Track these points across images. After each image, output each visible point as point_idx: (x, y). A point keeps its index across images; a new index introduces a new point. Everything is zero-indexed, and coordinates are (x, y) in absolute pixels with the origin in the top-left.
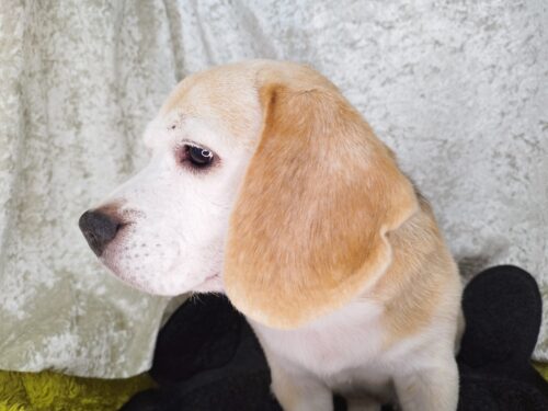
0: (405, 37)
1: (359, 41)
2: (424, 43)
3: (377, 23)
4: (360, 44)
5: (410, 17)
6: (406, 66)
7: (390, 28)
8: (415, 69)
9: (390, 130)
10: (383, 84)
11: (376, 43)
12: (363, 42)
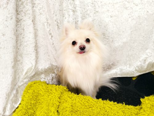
0: (140, 9)
1: (128, 7)
2: (145, 11)
3: (134, 4)
4: (128, 8)
5: (143, 4)
6: (139, 16)
7: (137, 5)
8: (141, 17)
9: (131, 32)
10: (132, 20)
11: (132, 9)
12: (129, 8)
